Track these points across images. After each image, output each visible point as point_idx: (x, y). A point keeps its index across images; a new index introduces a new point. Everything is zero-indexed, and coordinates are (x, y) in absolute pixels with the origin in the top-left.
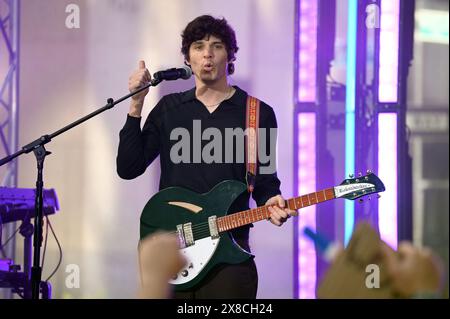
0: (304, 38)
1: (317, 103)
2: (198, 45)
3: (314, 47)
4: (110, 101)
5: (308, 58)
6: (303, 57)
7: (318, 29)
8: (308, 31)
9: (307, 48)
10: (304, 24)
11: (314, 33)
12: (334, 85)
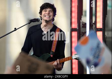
0: (73, 9)
1: (78, 29)
2: (45, 10)
3: (77, 11)
4: (15, 28)
5: (75, 15)
6: (73, 15)
7: (78, 6)
8: (75, 6)
9: (74, 12)
10: (73, 5)
11: (76, 7)
12: (83, 23)
